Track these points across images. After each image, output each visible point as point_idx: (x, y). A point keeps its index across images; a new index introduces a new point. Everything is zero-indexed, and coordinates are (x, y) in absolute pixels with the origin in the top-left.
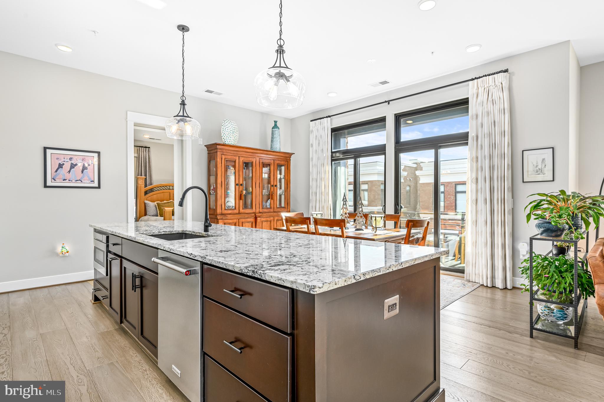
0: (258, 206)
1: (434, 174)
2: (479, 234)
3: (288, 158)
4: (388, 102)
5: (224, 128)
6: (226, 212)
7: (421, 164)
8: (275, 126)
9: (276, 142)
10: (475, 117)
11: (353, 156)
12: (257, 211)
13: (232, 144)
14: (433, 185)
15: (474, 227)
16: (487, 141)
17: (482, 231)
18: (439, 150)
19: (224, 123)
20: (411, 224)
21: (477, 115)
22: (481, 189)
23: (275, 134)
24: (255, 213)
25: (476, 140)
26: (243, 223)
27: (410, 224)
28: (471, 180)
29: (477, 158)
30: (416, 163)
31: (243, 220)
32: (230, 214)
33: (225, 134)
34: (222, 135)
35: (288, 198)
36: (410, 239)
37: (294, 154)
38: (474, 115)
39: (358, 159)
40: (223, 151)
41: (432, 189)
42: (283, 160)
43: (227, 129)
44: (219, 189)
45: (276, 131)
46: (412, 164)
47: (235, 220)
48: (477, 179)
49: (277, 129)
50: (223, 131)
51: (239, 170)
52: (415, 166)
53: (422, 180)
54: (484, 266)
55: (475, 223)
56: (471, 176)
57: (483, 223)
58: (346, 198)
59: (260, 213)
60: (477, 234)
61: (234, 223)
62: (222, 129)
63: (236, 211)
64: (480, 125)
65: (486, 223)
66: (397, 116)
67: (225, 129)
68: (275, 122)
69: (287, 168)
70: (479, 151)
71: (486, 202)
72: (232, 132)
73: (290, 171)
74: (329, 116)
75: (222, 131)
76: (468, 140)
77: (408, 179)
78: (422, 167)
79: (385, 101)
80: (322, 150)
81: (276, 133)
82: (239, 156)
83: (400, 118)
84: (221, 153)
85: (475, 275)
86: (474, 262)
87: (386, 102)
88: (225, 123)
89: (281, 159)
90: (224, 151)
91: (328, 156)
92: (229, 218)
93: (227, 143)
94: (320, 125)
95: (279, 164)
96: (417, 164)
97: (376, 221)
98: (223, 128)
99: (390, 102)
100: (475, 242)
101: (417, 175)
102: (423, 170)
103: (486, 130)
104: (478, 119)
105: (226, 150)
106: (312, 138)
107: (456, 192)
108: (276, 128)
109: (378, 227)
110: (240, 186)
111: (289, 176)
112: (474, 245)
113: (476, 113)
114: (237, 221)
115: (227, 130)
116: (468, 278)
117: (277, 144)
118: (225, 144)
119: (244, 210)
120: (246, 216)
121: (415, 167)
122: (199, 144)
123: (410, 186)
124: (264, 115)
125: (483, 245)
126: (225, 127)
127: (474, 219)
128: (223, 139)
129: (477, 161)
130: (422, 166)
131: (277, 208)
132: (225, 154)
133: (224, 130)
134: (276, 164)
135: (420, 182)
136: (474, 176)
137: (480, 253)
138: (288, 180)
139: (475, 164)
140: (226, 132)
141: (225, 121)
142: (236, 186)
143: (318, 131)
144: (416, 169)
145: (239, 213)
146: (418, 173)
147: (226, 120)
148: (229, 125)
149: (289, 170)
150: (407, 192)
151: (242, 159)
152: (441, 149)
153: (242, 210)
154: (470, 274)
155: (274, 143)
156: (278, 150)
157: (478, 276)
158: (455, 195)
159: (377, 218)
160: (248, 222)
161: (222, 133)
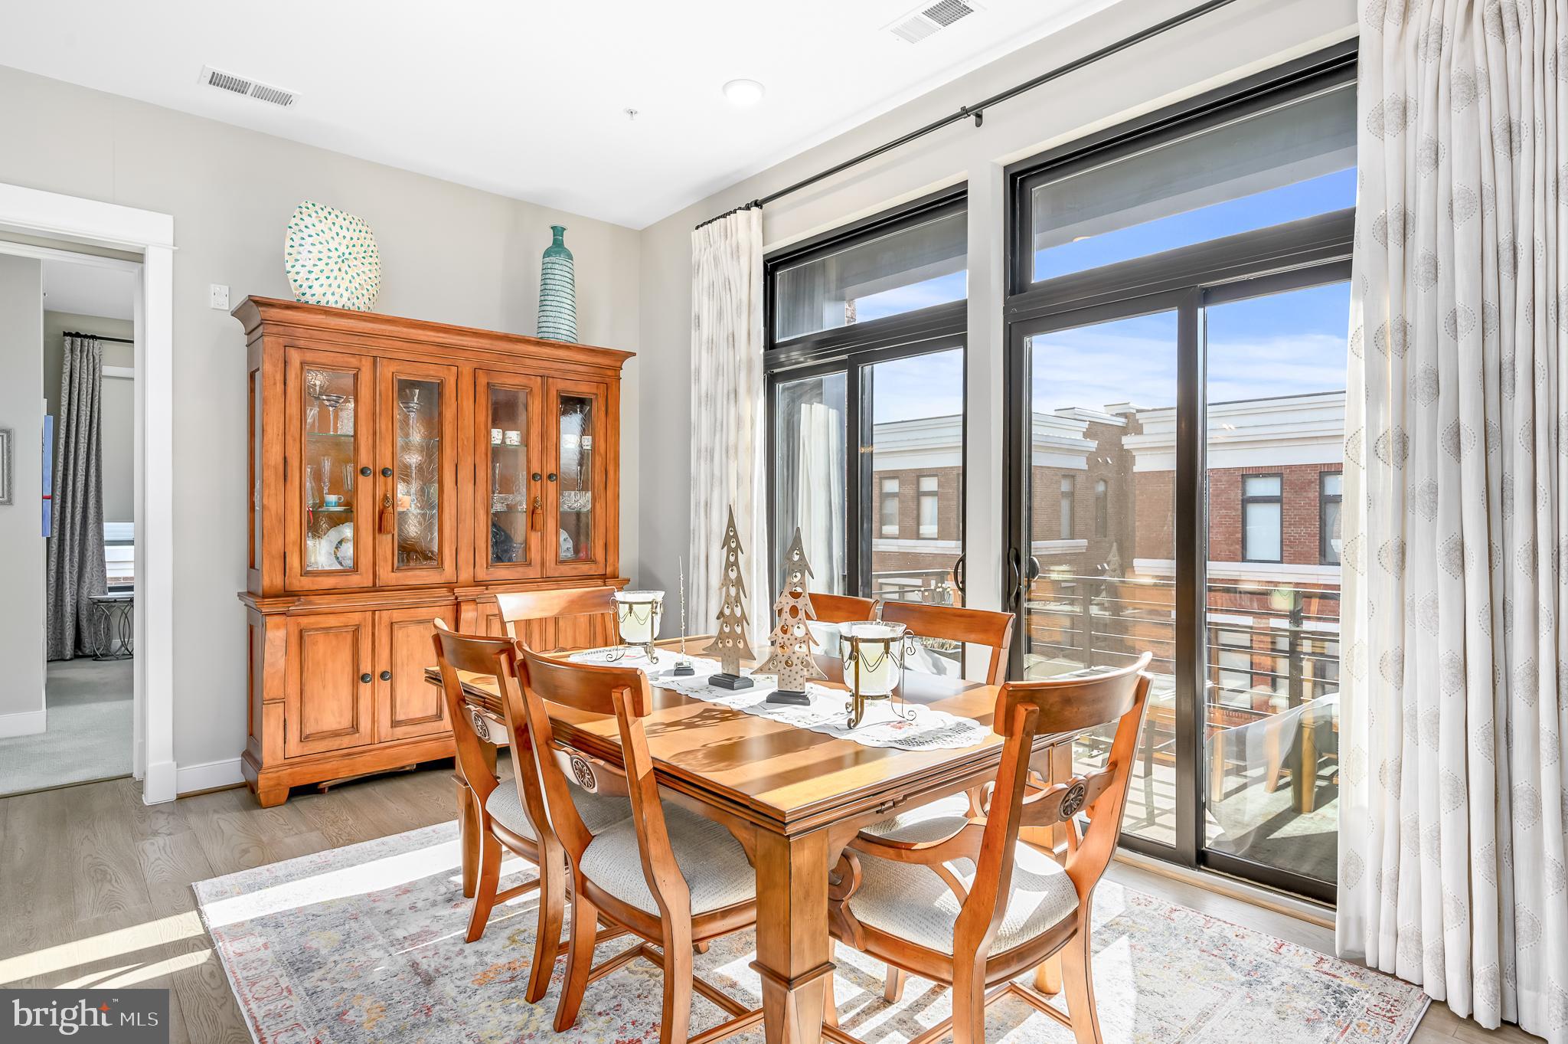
0: (465, 555)
1: (1175, 444)
2: (1415, 730)
3: (609, 373)
4: (976, 112)
5: (297, 238)
6: (306, 583)
7: (1138, 416)
8: (557, 247)
9: (555, 309)
10: (1392, 117)
11: (845, 357)
12: (465, 575)
13: (339, 306)
14: (1174, 477)
15: (1390, 687)
16: (1464, 233)
17: (1437, 716)
18: (1200, 311)
19: (299, 216)
20: (1029, 713)
21: (1405, 108)
22: (1433, 489)
23: (552, 276)
24: (450, 586)
25: (1399, 237)
26: (396, 626)
27: (1021, 712)
28: (1372, 445)
29: (1404, 328)
30: (1125, 415)
31: (397, 615)
32: (328, 592)
33: (301, 262)
34: (288, 268)
35: (611, 525)
36: (1026, 800)
37: (634, 354)
38: (1387, 105)
39: (867, 369)
40: (290, 330)
41: (1170, 490)
42: (586, 378)
43: (309, 240)
44: (273, 491)
45: (557, 266)
46: (1112, 415)
47: (355, 618)
48: (1404, 442)
49: (560, 259)
50: (291, 250)
51: (374, 414)
52: (1121, 422)
53: (1143, 464)
54: (1449, 910)
55: (1391, 670)
56: (1372, 423)
57: (1446, 676)
58: (736, 536)
59: (477, 583)
60: (1405, 724)
61: (351, 629)
62: (288, 243)
63: (363, 579)
64: (1426, 155)
65: (1461, 676)
66: (1013, 177)
67: (303, 242)
68: (558, 231)
69: (604, 409)
70: (1420, 292)
71: (1459, 562)
72: (334, 254)
73: (617, 419)
74: (758, 204)
75: (288, 250)
76: (1349, 249)
77: (1099, 459)
78: (1142, 425)
79: (963, 109)
80: (731, 339)
81: (556, 272)
82: (375, 357)
83: (1029, 184)
84: (281, 340)
85: (1393, 938)
86: (1387, 871)
87: (965, 112)
88: (304, 217)
89: (576, 372)
90: (300, 332)
91: (750, 361)
92: (323, 608)
93: (312, 301)
94: (723, 238)
95: (564, 391)
96: (1126, 418)
97: (857, 664)
98: (293, 236)
99: (986, 112)
100: (1390, 766)
101: (1125, 447)
102: (1144, 433)
103: (1459, 176)
104: (1411, 125)
105: (308, 327)
106: (699, 293)
107: (1247, 501)
108: (559, 253)
109: (867, 697)
110: (380, 479)
111: (611, 440)
112: (1389, 779)
113: (1402, 98)
114: (365, 619)
115: (309, 247)
116: (1352, 945)
117: (558, 314)
118: (306, 305)
119: (399, 574)
120: (409, 598)
121: (1121, 424)
122: (212, 306)
123: (1105, 482)
124: (520, 207)
125: (1445, 790)
126: (301, 235)
127: (1389, 646)
128: (291, 281)
129: (1404, 345)
130: (1140, 422)
131: (560, 562)
132: (302, 343)
133: (296, 244)
134: (553, 393)
135: (1136, 469)
136: (1387, 420)
137: (1424, 829)
138: (611, 455)
139: (1390, 365)
140: (305, 254)
141: (304, 210)
142: (361, 478)
143: (716, 266)
144: (1124, 431)
145: (375, 588)
146: (1129, 442)
147: (310, 206)
148: (319, 226)
149: (610, 416)
150: (1097, 499)
151: (387, 370)
152: (1207, 308)
153: (387, 576)
154: (1360, 922)
155: (548, 313)
156: (564, 338)
157: (1412, 947)
158: (1243, 507)
159: (861, 646)
160: (420, 622)
161: (287, 257)
